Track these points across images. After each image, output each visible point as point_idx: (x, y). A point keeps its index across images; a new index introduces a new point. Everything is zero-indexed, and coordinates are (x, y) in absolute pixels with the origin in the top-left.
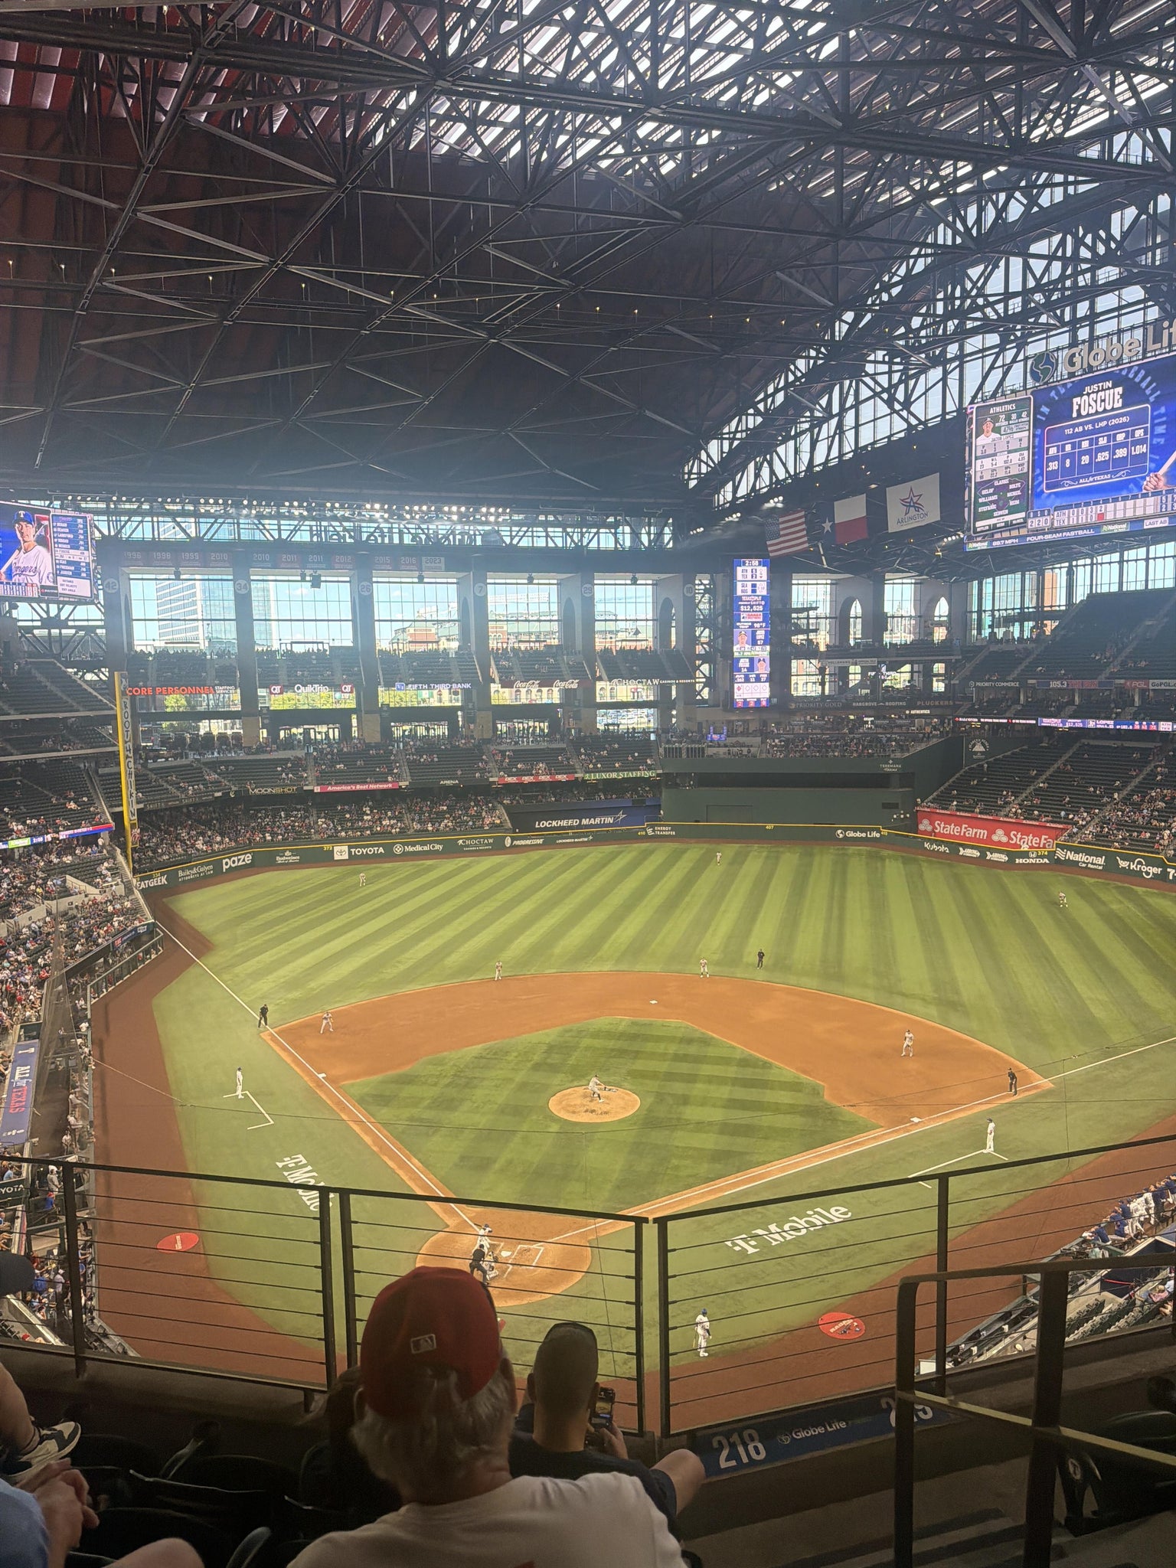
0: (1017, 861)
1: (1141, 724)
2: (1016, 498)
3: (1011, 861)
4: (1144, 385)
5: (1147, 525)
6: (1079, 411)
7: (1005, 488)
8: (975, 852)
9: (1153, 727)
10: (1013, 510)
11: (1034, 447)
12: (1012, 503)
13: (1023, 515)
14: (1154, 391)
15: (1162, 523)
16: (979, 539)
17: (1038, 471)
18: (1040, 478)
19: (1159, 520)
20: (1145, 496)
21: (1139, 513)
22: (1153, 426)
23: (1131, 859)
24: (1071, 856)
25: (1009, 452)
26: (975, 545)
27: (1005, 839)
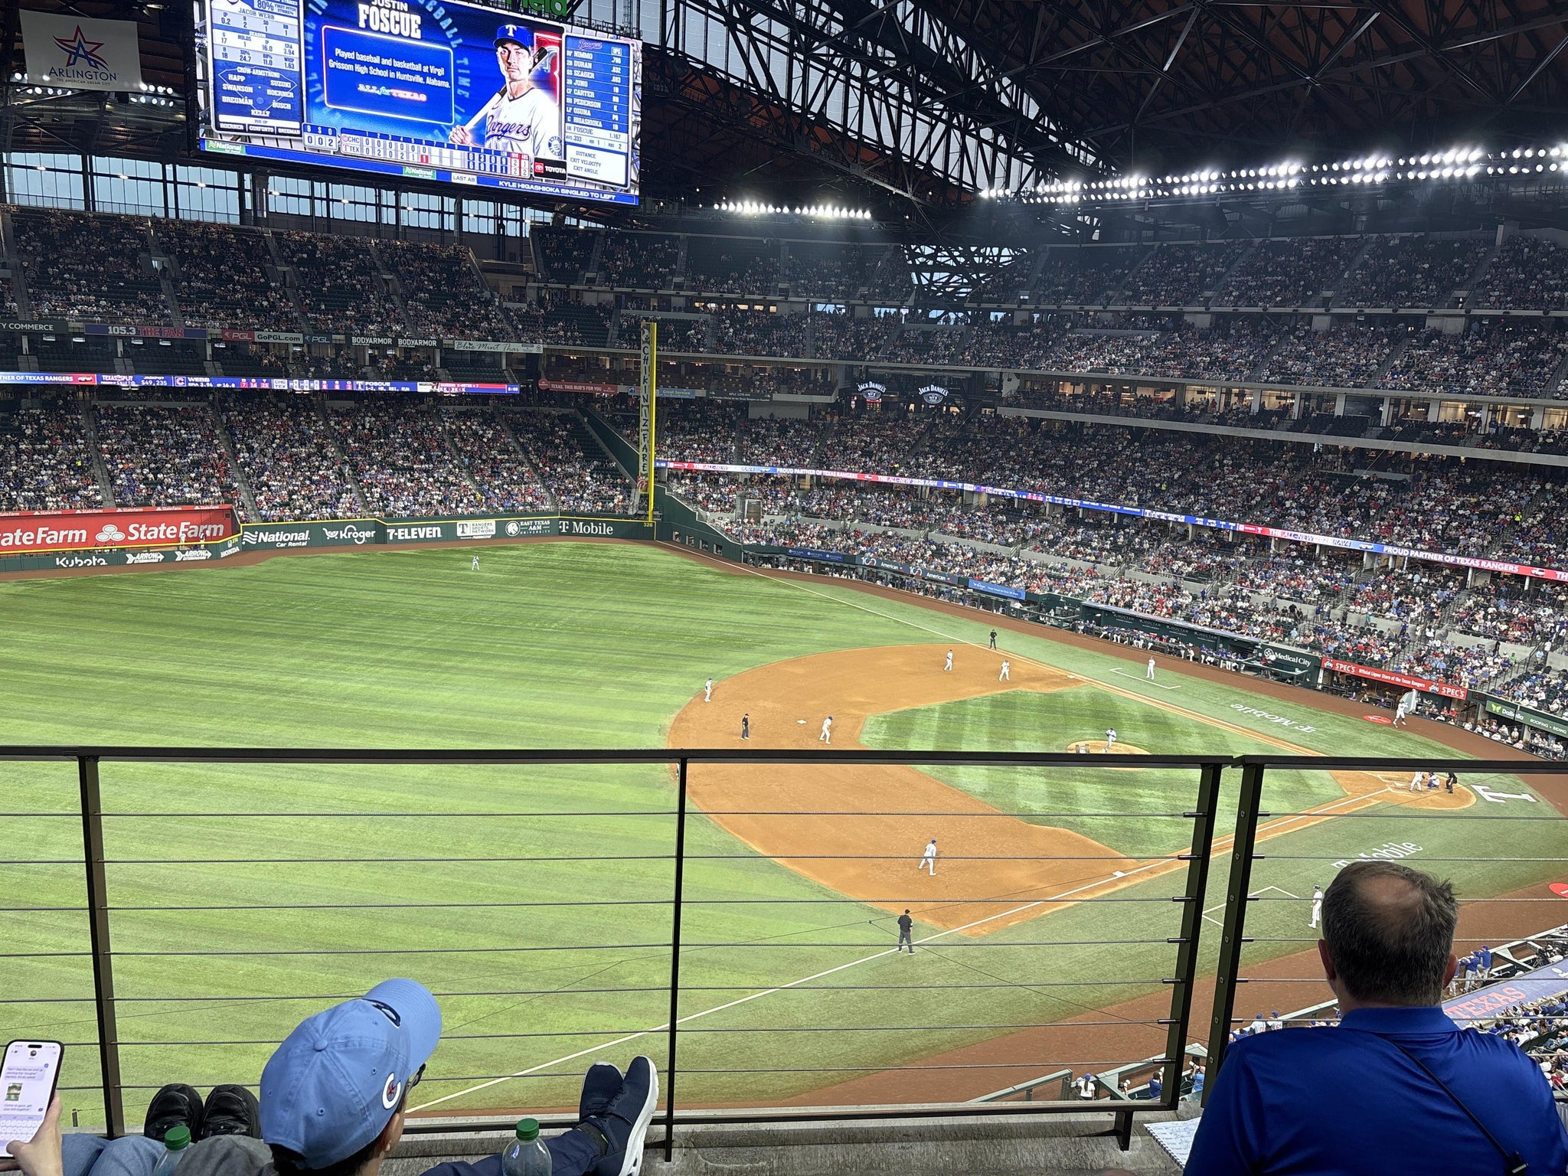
0: (223, 554)
1: (249, 382)
2: (284, 100)
3: (216, 556)
4: (444, 24)
5: (455, 179)
6: (367, 21)
7: (266, 81)
8: (155, 555)
9: (265, 386)
10: (276, 114)
11: (307, 43)
12: (275, 105)
13: (296, 125)
14: (456, 36)
15: (470, 180)
16: (224, 139)
17: (315, 76)
18: (319, 87)
19: (468, 176)
20: (451, 147)
21: (446, 163)
22: (457, 75)
23: (340, 527)
24: (265, 537)
25: (269, 36)
26: (220, 145)
27: (120, 537)
